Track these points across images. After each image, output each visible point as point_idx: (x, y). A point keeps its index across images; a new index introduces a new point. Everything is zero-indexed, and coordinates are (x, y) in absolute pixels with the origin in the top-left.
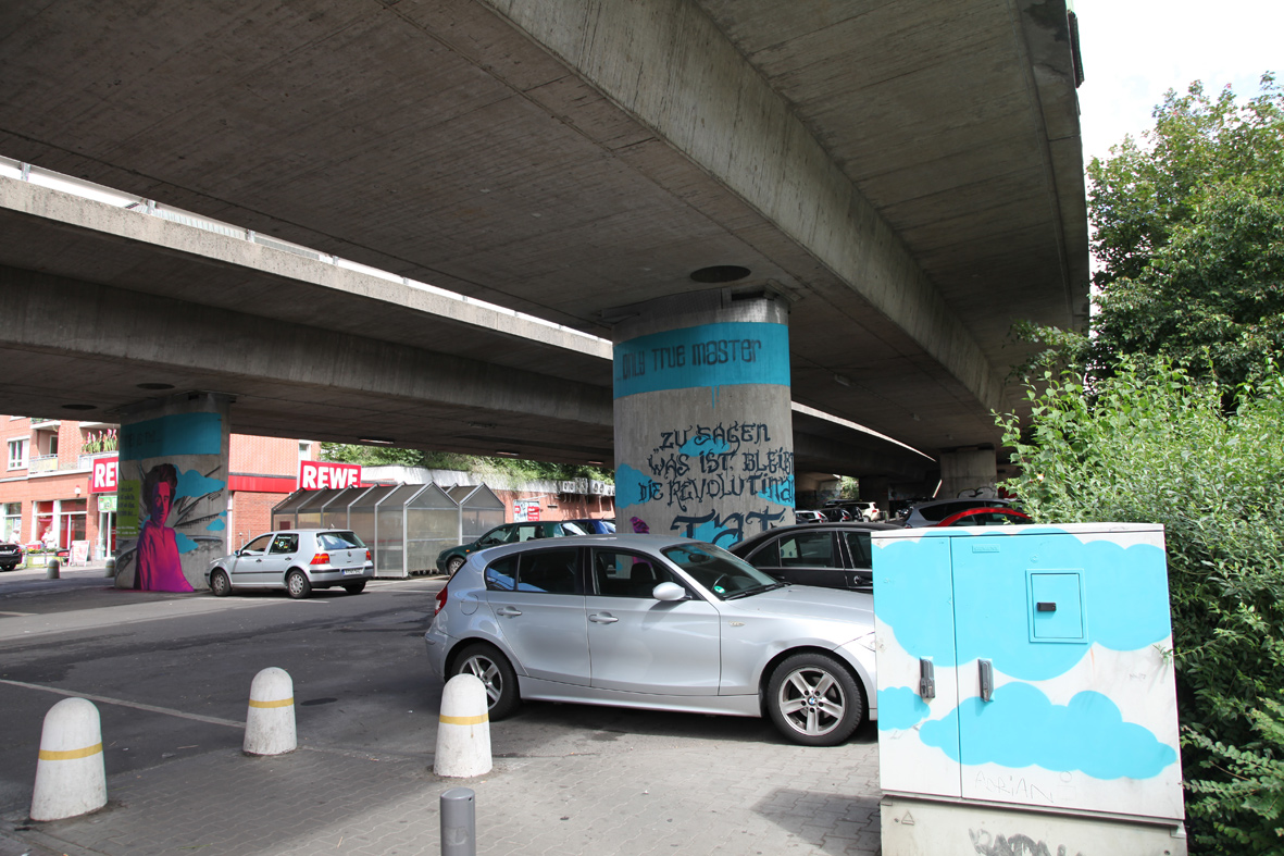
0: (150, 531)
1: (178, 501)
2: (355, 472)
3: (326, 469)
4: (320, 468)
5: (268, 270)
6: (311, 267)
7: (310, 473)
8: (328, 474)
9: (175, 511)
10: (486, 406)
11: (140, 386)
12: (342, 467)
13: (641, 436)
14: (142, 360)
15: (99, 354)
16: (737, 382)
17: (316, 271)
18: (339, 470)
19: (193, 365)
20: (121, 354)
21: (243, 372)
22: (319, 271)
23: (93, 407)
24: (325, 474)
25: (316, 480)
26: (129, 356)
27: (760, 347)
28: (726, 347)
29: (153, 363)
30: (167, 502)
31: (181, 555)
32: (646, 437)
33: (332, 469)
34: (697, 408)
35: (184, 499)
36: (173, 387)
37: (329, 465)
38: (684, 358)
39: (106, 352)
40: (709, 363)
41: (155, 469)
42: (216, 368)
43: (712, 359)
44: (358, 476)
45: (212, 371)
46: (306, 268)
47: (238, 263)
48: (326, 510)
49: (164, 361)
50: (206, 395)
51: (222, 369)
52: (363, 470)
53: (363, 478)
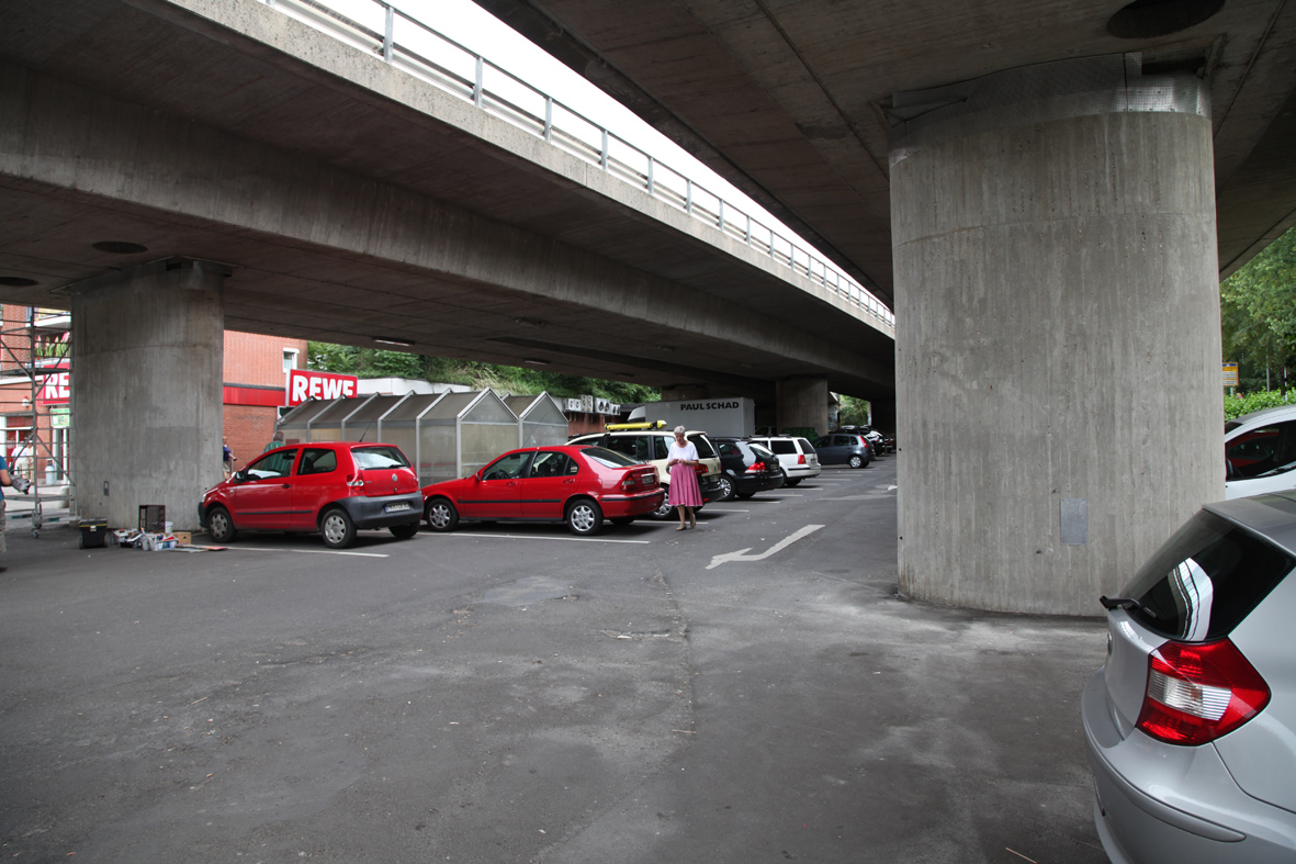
2: (351, 384)
3: (318, 380)
4: (312, 379)
5: (297, 54)
6: (357, 60)
7: (300, 384)
8: (321, 386)
11: (98, 246)
12: (337, 378)
13: (970, 299)
14: (99, 196)
15: (30, 181)
17: (364, 68)
18: (333, 381)
19: (176, 209)
20: (67, 183)
21: (249, 226)
22: (369, 69)
23: (32, 283)
24: (317, 385)
25: (307, 392)
26: (79, 187)
29: (116, 201)
33: (325, 380)
36: (145, 249)
37: (322, 376)
39: (42, 177)
42: (211, 217)
44: (354, 389)
45: (204, 220)
46: (350, 60)
47: (253, 35)
48: (349, 424)
49: (134, 199)
50: (190, 264)
51: (219, 218)
52: (359, 382)
53: (360, 391)
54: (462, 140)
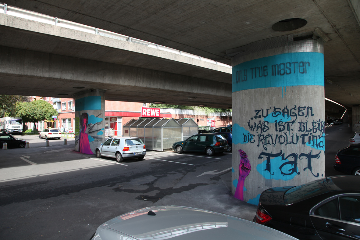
0: (82, 134)
1: (88, 125)
2: (158, 110)
3: (149, 110)
4: (148, 110)
5: (102, 44)
6: (119, 43)
7: (145, 111)
8: (150, 111)
9: (88, 128)
10: (191, 92)
11: (73, 87)
12: (154, 109)
13: (245, 111)
14: (67, 79)
15: (51, 78)
16: (296, 85)
17: (121, 44)
18: (153, 110)
19: (85, 80)
20: (59, 77)
21: (103, 82)
22: (123, 44)
23: (67, 94)
24: (149, 111)
25: (146, 113)
26: (62, 78)
27: (309, 65)
28: (290, 66)
29: (70, 80)
30: (86, 125)
31: (90, 143)
32: (247, 112)
33: (151, 110)
34: (274, 98)
35: (90, 124)
36: (84, 88)
37: (150, 109)
38: (267, 72)
39: (54, 77)
40: (281, 74)
41: (83, 114)
42: (93, 81)
43: (282, 72)
44: (159, 112)
45: (92, 82)
46: (117, 43)
47: (90, 42)
48: (138, 127)
49: (74, 79)
50: (96, 90)
51: (95, 81)
52: (160, 110)
53: (161, 112)
54: (153, 57)
